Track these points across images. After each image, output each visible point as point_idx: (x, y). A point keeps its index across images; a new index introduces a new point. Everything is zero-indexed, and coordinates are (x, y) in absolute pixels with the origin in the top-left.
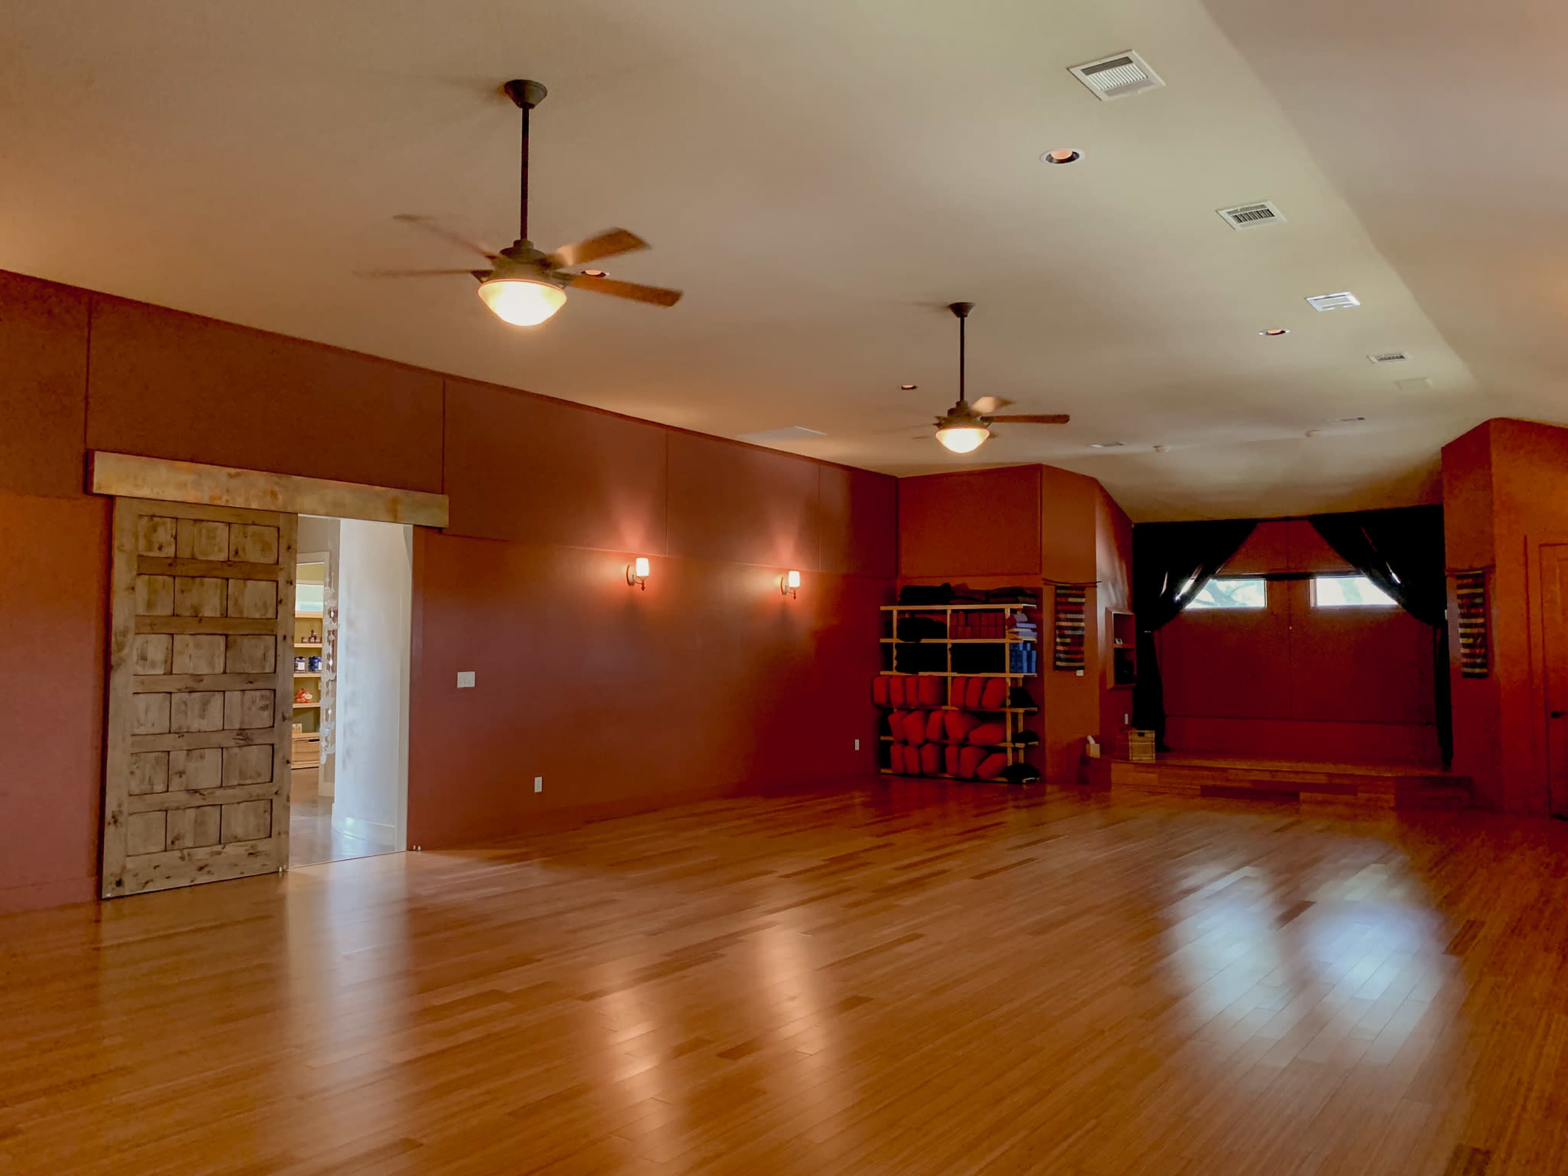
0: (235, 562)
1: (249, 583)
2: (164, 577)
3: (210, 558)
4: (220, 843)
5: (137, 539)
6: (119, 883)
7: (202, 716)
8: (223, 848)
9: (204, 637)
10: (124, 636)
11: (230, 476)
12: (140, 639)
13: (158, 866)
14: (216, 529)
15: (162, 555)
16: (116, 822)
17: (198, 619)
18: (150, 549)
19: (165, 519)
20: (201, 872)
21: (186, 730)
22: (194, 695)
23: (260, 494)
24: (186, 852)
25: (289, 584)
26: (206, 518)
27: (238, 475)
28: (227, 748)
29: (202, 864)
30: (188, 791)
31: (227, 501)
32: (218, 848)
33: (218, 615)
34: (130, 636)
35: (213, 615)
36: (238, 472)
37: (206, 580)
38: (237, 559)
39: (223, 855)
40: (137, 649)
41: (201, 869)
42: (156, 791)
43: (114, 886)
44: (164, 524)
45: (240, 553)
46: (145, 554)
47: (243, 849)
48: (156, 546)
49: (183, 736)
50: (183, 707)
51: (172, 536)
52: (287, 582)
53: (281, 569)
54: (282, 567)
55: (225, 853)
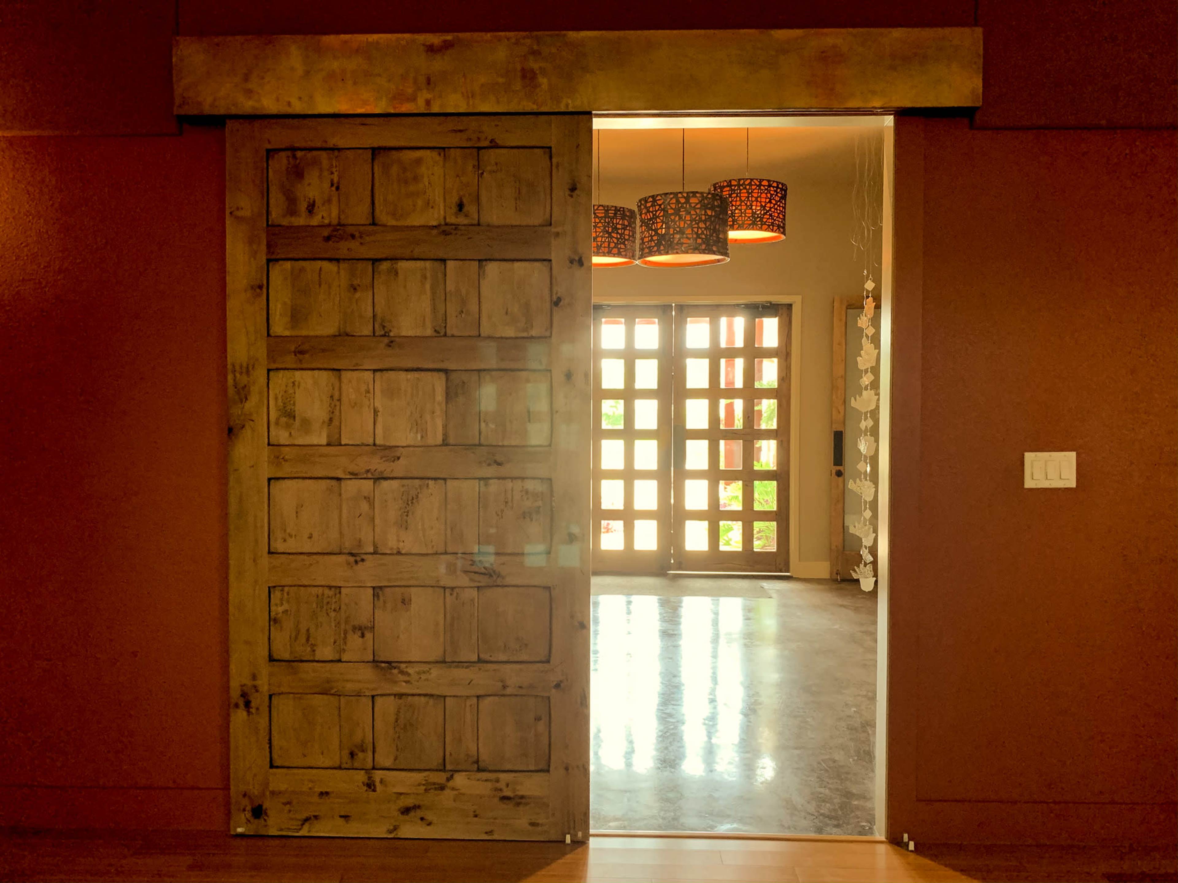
0: (456, 226)
1: (492, 268)
2: (319, 263)
3: (409, 222)
4: (444, 770)
5: (266, 194)
6: (258, 812)
7: (403, 525)
8: (448, 780)
9: (403, 375)
10: (248, 373)
11: (431, 49)
12: (279, 380)
13: (327, 793)
14: (419, 162)
15: (315, 221)
16: (248, 705)
17: (386, 340)
18: (292, 212)
19: (315, 153)
20: (405, 817)
21: (371, 550)
22: (385, 484)
23: (501, 80)
24: (378, 775)
25: (576, 265)
26: (402, 144)
27: (447, 46)
28: (452, 589)
29: (409, 802)
30: (375, 662)
31: (428, 103)
32: (440, 778)
33: (429, 332)
34: (260, 374)
35: (419, 333)
36: (445, 41)
37: (402, 265)
38: (461, 220)
39: (447, 792)
40: (276, 398)
41: (406, 811)
42: (318, 656)
43: (248, 815)
44: (316, 162)
45: (471, 208)
46: (285, 222)
47: (489, 785)
48: (303, 206)
49: (363, 560)
50: (365, 506)
51: (332, 185)
52: (572, 262)
53: (557, 234)
54: (559, 229)
55: (453, 789)
